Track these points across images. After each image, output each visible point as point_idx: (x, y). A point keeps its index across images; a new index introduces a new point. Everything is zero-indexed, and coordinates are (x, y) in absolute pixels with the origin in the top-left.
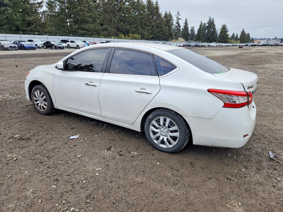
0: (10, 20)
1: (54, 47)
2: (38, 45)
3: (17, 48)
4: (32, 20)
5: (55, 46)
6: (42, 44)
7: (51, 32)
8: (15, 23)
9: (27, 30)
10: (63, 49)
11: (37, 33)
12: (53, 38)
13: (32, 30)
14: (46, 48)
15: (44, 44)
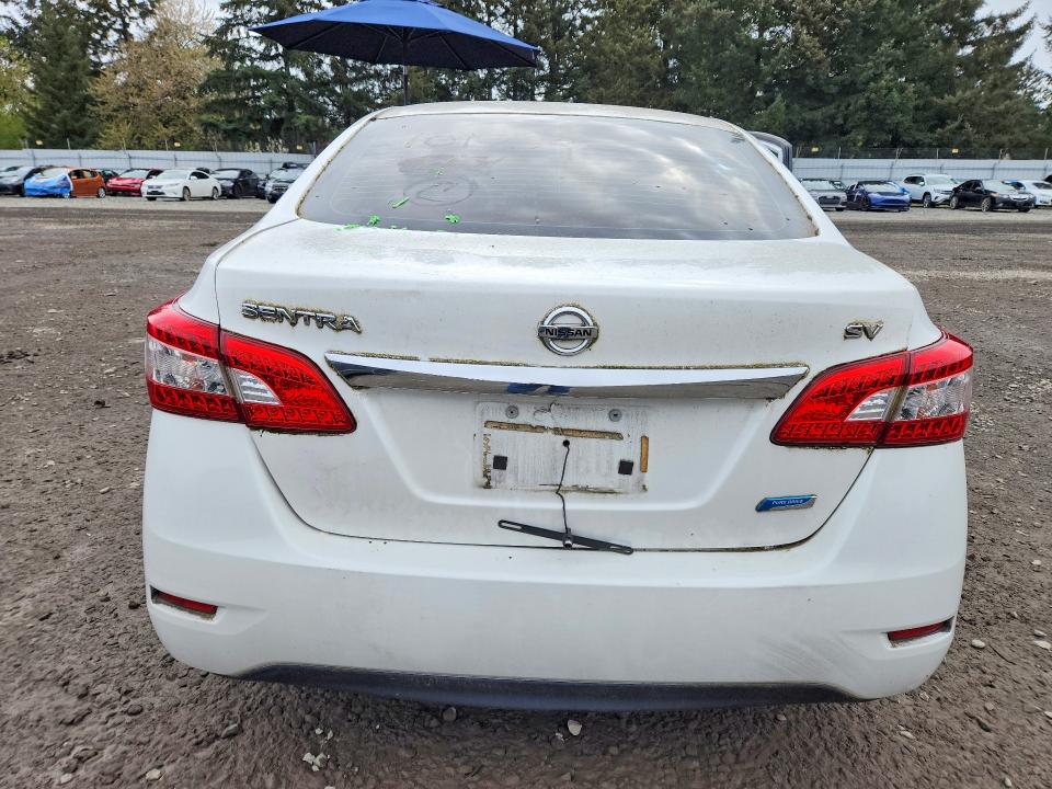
0: (877, 109)
1: (985, 203)
2: (933, 196)
3: (843, 204)
4: (957, 104)
5: (993, 199)
6: (947, 192)
7: (1025, 145)
8: (889, 121)
9: (926, 141)
10: (1026, 211)
11: (955, 151)
12: (1024, 169)
13: (942, 139)
14: (957, 207)
15: (956, 190)
